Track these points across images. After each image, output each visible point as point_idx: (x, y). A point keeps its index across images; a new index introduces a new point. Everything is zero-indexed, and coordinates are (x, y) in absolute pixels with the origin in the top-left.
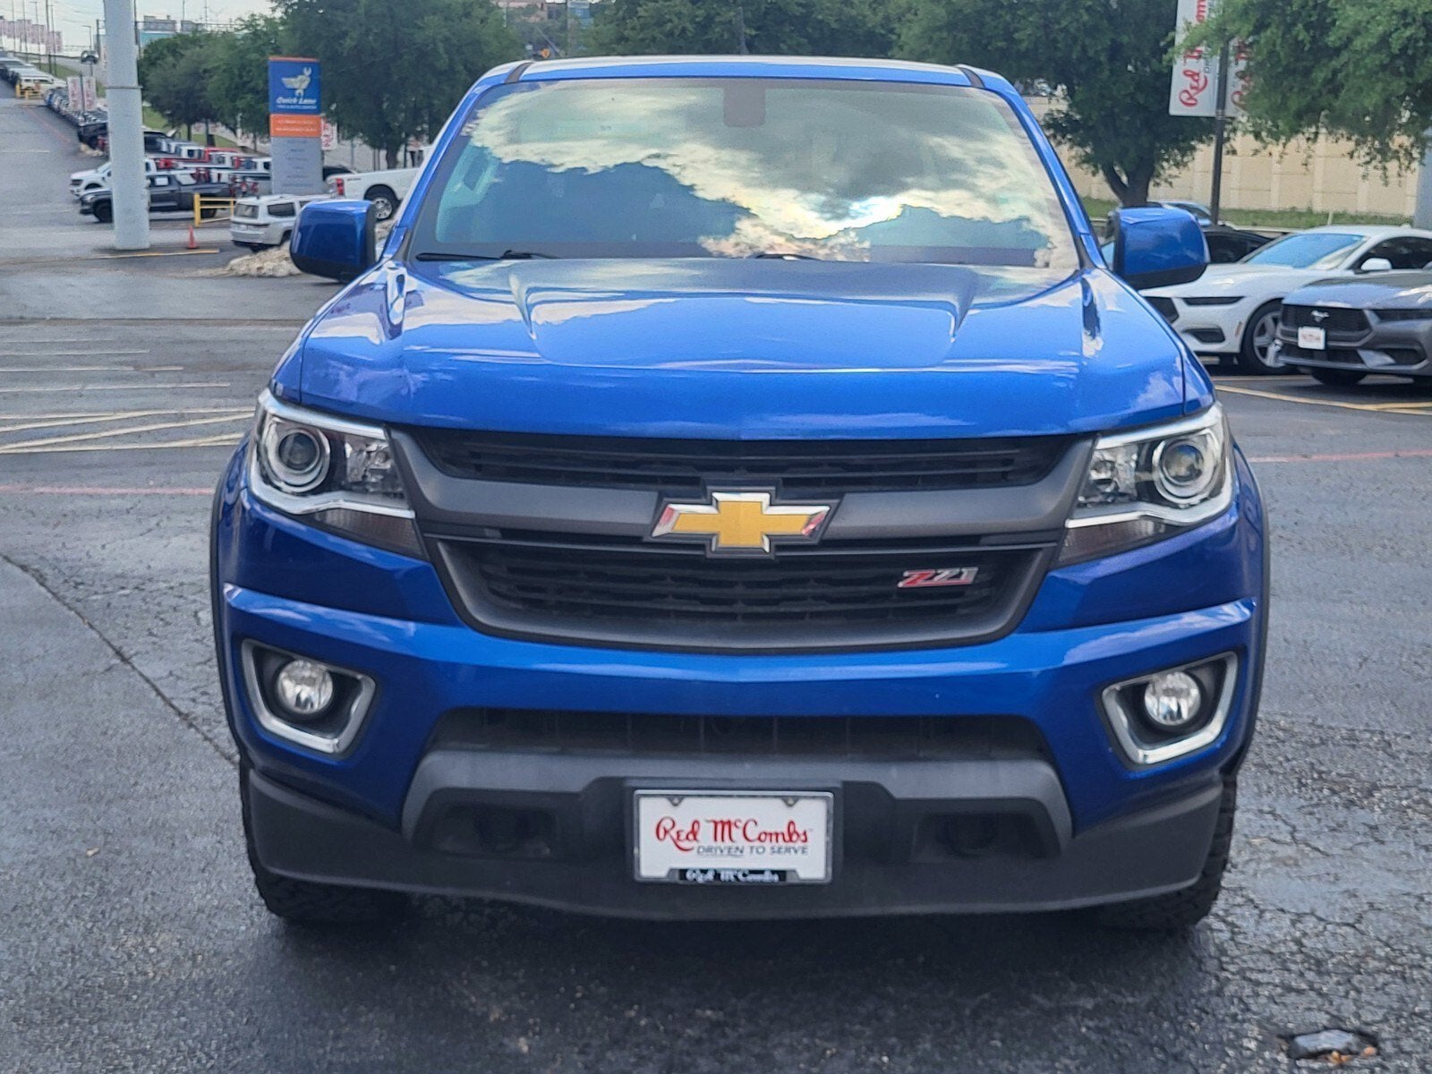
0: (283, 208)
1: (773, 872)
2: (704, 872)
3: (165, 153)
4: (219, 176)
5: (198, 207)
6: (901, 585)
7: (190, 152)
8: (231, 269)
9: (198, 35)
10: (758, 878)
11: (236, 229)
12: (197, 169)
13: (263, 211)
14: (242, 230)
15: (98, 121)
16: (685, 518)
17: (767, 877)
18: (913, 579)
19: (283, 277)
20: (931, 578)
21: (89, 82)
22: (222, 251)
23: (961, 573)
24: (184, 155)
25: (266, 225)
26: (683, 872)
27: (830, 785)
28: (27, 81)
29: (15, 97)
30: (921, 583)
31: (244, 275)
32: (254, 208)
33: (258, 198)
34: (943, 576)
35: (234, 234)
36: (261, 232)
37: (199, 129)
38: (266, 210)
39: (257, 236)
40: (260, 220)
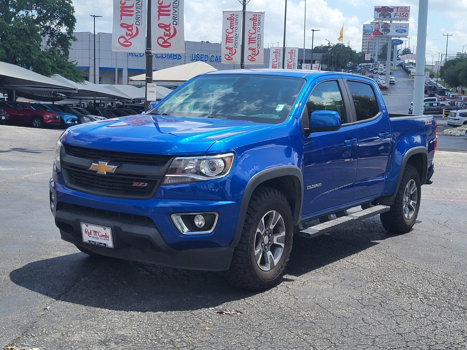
0: (465, 114)
1: (104, 244)
2: (93, 242)
3: (446, 96)
4: (457, 103)
5: (444, 113)
6: (133, 185)
7: (453, 96)
8: (444, 133)
9: (463, 58)
10: (101, 245)
11: (449, 120)
12: (451, 101)
13: (458, 114)
14: (451, 121)
15: (430, 85)
16: (94, 166)
17: (103, 245)
18: (135, 184)
19: (458, 136)
20: (139, 184)
21: (427, 73)
22: (444, 127)
23: (144, 184)
24: (451, 97)
25: (458, 119)
26: (90, 241)
27: (111, 226)
28: (412, 73)
29: (408, 78)
30: (136, 185)
31: (446, 135)
32: (456, 113)
33: (457, 111)
34: (141, 184)
35: (448, 122)
36: (457, 121)
37: (459, 89)
38: (459, 114)
39: (455, 123)
40: (457, 118)
